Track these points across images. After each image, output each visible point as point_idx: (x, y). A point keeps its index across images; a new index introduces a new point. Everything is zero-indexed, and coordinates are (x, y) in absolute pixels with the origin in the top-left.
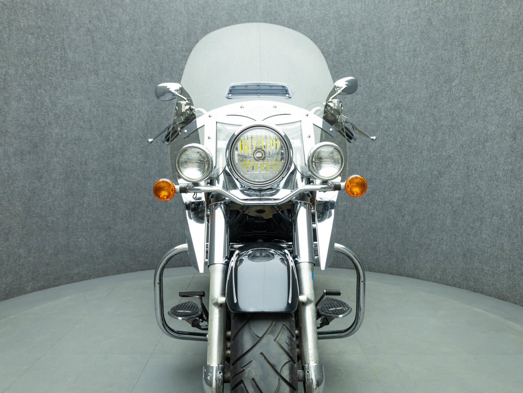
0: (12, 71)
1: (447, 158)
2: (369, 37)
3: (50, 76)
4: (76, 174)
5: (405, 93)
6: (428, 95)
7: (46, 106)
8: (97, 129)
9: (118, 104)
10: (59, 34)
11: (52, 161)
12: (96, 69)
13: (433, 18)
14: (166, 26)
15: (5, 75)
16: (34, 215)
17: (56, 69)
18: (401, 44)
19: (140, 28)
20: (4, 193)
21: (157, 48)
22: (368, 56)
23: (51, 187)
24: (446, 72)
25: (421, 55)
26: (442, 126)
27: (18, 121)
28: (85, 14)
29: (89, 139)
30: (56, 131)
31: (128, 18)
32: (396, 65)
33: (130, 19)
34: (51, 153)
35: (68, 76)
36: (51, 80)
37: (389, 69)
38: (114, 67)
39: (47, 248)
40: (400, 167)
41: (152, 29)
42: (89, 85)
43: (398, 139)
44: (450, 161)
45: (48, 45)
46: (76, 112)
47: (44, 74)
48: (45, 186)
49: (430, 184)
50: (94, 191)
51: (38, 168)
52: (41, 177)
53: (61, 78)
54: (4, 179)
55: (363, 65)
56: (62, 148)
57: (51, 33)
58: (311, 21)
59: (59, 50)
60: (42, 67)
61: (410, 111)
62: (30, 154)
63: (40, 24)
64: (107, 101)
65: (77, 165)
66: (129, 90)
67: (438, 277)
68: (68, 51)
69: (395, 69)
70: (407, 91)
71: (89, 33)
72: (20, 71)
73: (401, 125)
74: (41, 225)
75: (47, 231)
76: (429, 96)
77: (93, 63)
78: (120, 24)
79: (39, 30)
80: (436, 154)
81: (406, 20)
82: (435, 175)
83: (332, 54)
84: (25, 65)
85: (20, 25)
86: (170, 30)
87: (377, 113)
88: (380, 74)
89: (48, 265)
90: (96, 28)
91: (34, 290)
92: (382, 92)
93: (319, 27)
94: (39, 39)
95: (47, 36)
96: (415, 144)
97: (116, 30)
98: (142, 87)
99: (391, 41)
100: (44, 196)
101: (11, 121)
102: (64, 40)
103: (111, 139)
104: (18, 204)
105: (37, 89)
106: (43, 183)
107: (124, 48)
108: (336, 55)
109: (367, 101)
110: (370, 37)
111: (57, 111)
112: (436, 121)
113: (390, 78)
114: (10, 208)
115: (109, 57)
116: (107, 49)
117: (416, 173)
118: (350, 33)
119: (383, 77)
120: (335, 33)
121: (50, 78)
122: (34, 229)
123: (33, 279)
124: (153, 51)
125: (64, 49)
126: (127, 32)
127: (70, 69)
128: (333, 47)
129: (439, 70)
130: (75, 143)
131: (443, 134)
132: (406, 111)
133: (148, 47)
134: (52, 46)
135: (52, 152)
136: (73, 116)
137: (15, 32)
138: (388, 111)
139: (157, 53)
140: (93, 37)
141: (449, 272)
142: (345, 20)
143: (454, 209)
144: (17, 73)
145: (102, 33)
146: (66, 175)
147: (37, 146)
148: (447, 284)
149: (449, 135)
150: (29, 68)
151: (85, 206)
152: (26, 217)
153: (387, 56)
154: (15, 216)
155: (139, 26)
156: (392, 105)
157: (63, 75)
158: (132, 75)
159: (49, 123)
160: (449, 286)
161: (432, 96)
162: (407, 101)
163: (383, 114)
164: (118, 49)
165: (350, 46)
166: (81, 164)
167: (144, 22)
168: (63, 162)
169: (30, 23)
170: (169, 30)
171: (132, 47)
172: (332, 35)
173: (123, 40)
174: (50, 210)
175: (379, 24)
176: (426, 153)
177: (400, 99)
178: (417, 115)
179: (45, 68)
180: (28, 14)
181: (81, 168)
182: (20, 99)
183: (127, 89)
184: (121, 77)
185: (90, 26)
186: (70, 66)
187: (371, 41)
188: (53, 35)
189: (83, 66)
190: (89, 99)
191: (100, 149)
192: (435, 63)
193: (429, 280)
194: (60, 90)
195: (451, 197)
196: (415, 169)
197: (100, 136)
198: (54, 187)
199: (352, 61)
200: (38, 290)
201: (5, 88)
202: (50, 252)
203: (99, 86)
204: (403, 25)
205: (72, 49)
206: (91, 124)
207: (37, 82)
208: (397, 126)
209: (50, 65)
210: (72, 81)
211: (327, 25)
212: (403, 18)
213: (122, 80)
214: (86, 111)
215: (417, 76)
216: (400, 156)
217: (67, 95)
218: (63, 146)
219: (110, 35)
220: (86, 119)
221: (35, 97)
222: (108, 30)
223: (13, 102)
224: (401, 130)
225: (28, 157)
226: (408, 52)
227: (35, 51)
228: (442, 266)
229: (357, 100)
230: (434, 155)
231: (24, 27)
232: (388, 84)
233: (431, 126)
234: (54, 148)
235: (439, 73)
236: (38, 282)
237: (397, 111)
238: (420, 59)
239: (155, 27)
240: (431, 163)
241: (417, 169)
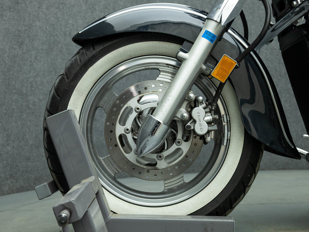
4: (60, 46)
16: (14, 91)
29: (74, 6)
39: (28, 137)
48: (26, 55)
51: (19, 31)
52: (22, 43)
56: (45, 10)
62: (10, 11)
65: (61, 35)
74: (21, 105)
75: (27, 114)
89: (28, 159)
91: (12, 191)
103: (97, 9)
106: (24, 51)
122: (13, 109)
123: (11, 175)
130: (59, 8)
135: (35, 13)
146: (49, 45)
152: (5, 92)
168: (46, 29)
174: (32, 87)
181: (65, 39)
191: (85, 19)
197: (86, 4)
198: (36, 58)
200: (17, 192)
202: (30, 142)
218: (47, 9)
225: (8, 15)
234: (36, 8)
236: (17, 182)
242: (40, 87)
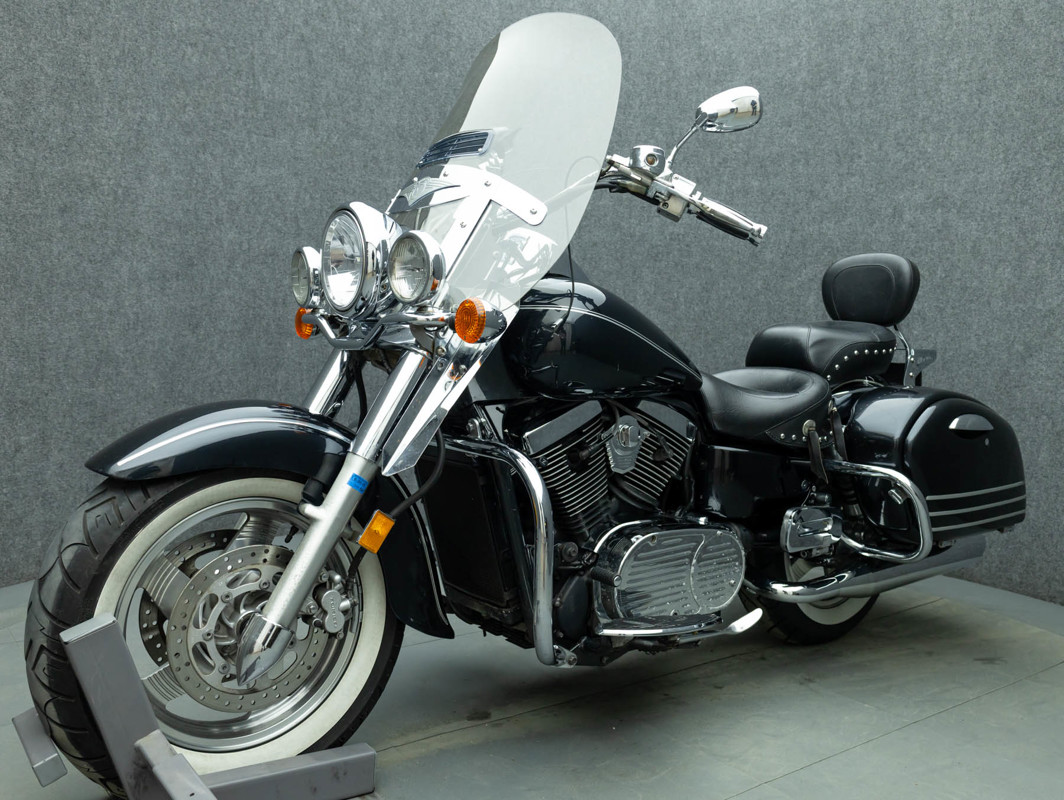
0: (153, 117)
1: (1045, 316)
2: (882, 50)
3: (223, 128)
4: (264, 323)
5: (957, 172)
6: (1009, 176)
7: (214, 186)
8: (310, 235)
9: (352, 186)
10: (245, 45)
11: (219, 294)
12: (314, 116)
13: (1026, 8)
14: (455, 32)
15: (138, 125)
16: (181, 400)
17: (236, 115)
18: (953, 66)
19: (404, 35)
20: (127, 351)
21: (436, 75)
22: (878, 94)
23: (216, 346)
24: (1051, 126)
25: (996, 88)
26: (1037, 244)
27: (159, 213)
28: (297, 6)
30: (231, 235)
31: (380, 14)
32: (939, 112)
33: (384, 17)
34: (219, 279)
35: (258, 129)
36: (225, 135)
37: (923, 119)
38: (348, 113)
40: (941, 334)
41: (427, 37)
42: (297, 147)
43: (939, 272)
44: (1052, 321)
45: (223, 67)
46: (270, 199)
47: (212, 124)
48: (204, 344)
49: (1007, 373)
50: (297, 359)
51: (193, 308)
52: (197, 326)
53: (244, 132)
54: (128, 324)
55: (867, 111)
56: (239, 270)
57: (231, 44)
58: (759, 19)
59: (244, 78)
60: (210, 111)
61: (968, 211)
62: (178, 280)
63: (209, 26)
64: (333, 180)
65: (267, 305)
66: (375, 159)
67: (1016, 577)
68: (261, 78)
69: (935, 120)
70: (962, 167)
71: (303, 45)
72: (168, 117)
73: (947, 242)
76: (1012, 178)
77: (307, 104)
78: (364, 26)
79: (208, 37)
80: (1021, 306)
81: (965, 14)
82: (1018, 351)
83: (801, 89)
84: (177, 105)
85: (172, 28)
86: (464, 38)
87: (894, 216)
88: (903, 130)
90: (317, 35)
92: (906, 171)
93: (776, 31)
94: (207, 55)
95: (223, 49)
96: (975, 283)
97: (355, 39)
98: (402, 153)
99: (931, 59)
100: (201, 363)
101: (147, 212)
102: (253, 58)
104: (151, 375)
105: (198, 152)
106: (200, 337)
107: (370, 74)
108: (808, 91)
109: (873, 189)
110: (885, 51)
111: (233, 197)
112: (1024, 234)
113: (926, 139)
114: (136, 382)
115: (340, 92)
116: (337, 76)
117: (974, 347)
118: (840, 43)
119: (909, 138)
120: (809, 43)
121: (224, 132)
124: (427, 82)
125: (254, 76)
126: (377, 43)
127: (262, 115)
128: (804, 74)
129: (1035, 123)
130: (265, 262)
131: (1038, 262)
132: (958, 212)
133: (418, 72)
134: (230, 69)
135: (222, 277)
136: (263, 208)
137: (161, 41)
138: (919, 212)
139: (436, 86)
140: (309, 52)
141: (1041, 568)
142: (831, 16)
143: (1058, 429)
144: (161, 121)
145: (328, 45)
146: (246, 324)
147: (192, 265)
148: (1035, 596)
149: (1052, 264)
150: (185, 112)
151: (279, 388)
152: (165, 402)
153: (920, 91)
154: (145, 398)
155: (401, 32)
156: (928, 199)
157: (248, 126)
158: (383, 128)
159: (217, 220)
160: (1039, 601)
161: (1017, 179)
162: (960, 190)
163: (907, 217)
164: (358, 77)
165: (841, 70)
166: (275, 303)
167: (413, 23)
168: (240, 298)
169: (192, 24)
170: (461, 40)
171: (385, 73)
172: (801, 49)
173: (369, 59)
174: (211, 391)
175: (905, 23)
176: (1000, 304)
177: (945, 185)
178: (982, 220)
179: (215, 112)
180: (189, 7)
182: (165, 170)
183: (373, 157)
184: (361, 133)
185: (306, 31)
186: (262, 110)
187: (886, 59)
188: (233, 48)
189: (289, 110)
190: (296, 174)
192: (1026, 106)
193: (994, 585)
194: (241, 156)
195: (1052, 402)
196: (973, 339)
198: (220, 346)
199: (843, 103)
201: (137, 149)
203: (318, 151)
204: (958, 24)
205: (269, 75)
206: (298, 225)
207: (199, 140)
208: (937, 244)
209: (224, 106)
210: (265, 139)
211: (793, 27)
212: (958, 10)
213: (363, 139)
214: (290, 198)
215: (986, 134)
216: (941, 310)
217: (254, 167)
218: (243, 266)
219: (343, 49)
220: (288, 215)
221: (193, 168)
222: (340, 38)
223: (152, 176)
224: (946, 252)
225: (174, 285)
226: (966, 83)
227: (199, 79)
228: (1026, 553)
229: (852, 186)
230: (1016, 310)
231: (179, 31)
232: (920, 153)
233: (1013, 244)
234: (224, 269)
235: (1034, 127)
237: (939, 210)
238: (993, 97)
239: (434, 33)
240: (1008, 325)
241: (979, 340)
242: (226, 391)
